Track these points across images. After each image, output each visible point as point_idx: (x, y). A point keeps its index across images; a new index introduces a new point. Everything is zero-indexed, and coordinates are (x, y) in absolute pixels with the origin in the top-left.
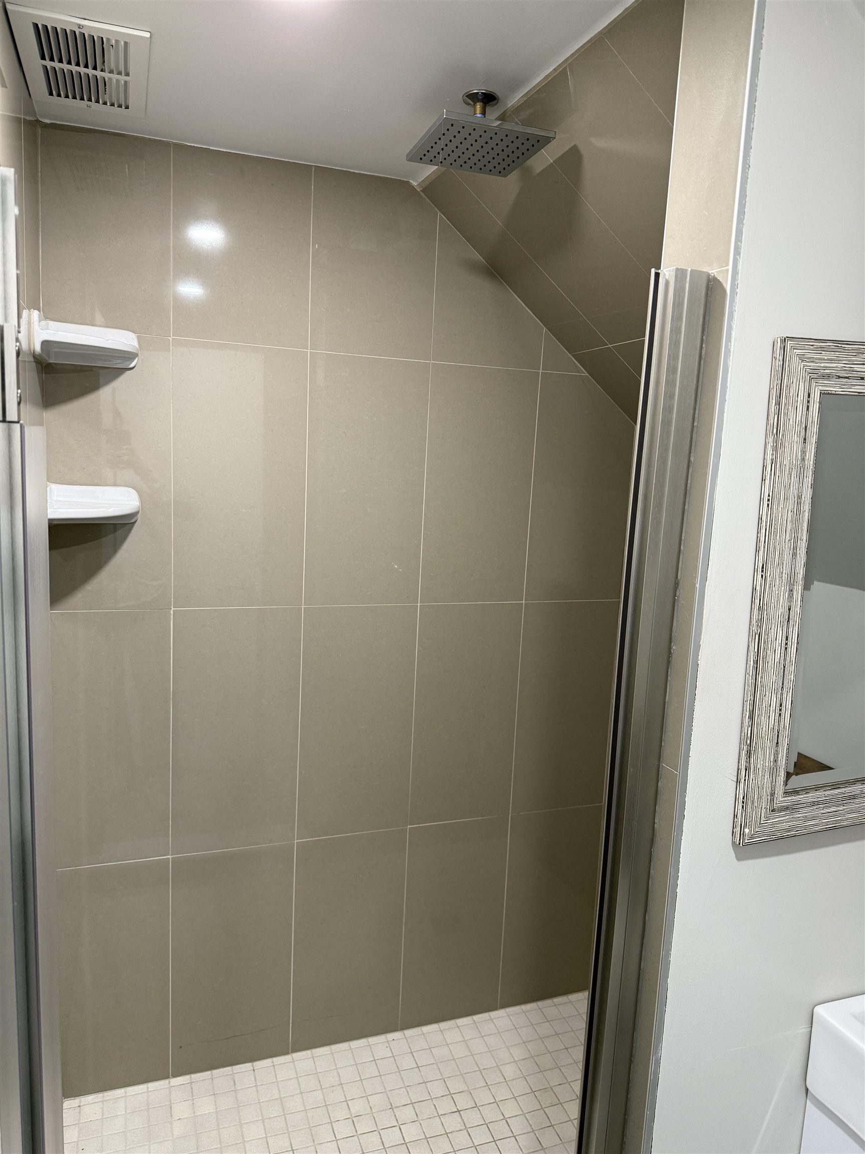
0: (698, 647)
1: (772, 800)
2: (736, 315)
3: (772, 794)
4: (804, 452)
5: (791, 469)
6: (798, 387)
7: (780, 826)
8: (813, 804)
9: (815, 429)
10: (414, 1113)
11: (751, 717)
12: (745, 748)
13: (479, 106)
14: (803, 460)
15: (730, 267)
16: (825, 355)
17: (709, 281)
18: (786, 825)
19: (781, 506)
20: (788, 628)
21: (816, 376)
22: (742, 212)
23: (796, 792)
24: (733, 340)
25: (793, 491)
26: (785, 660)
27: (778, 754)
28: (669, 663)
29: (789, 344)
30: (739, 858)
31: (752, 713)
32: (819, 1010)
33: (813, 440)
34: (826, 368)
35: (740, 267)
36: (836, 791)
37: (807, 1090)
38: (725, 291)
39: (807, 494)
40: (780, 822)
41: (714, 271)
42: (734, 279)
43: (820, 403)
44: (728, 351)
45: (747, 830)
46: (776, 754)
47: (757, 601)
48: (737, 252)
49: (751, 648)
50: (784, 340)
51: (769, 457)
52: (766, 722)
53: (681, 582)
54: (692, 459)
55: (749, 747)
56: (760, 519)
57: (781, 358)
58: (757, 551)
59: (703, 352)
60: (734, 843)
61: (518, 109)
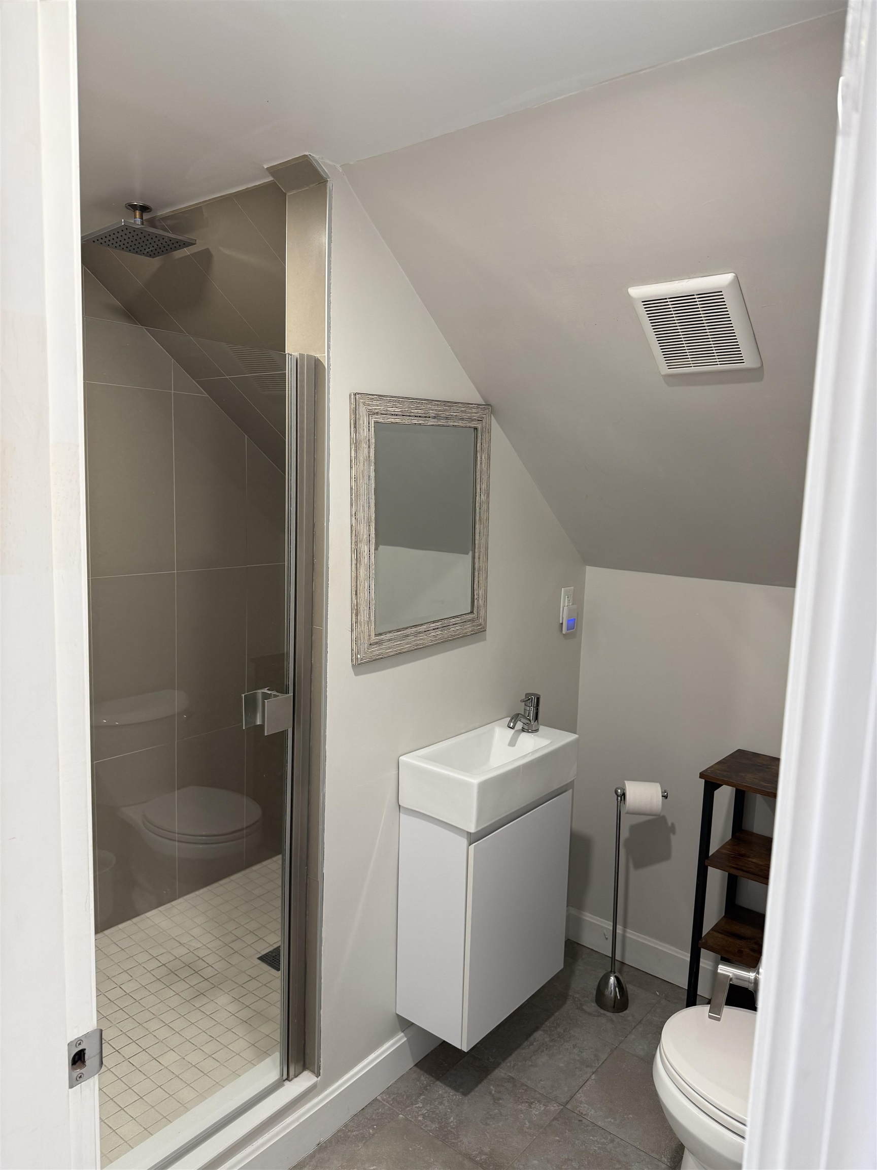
0: (328, 558)
1: (369, 639)
2: (331, 380)
3: (369, 636)
4: (369, 453)
5: (364, 462)
6: (364, 420)
7: (375, 653)
8: (389, 640)
9: (373, 441)
10: (129, 976)
11: (356, 594)
12: (354, 611)
13: (138, 213)
14: (369, 457)
15: (326, 354)
16: (375, 403)
17: (315, 360)
18: (377, 653)
19: (361, 481)
20: (369, 546)
21: (371, 413)
22: (329, 327)
23: (381, 634)
24: (331, 393)
25: (366, 473)
26: (369, 562)
27: (370, 613)
28: (313, 570)
29: (357, 396)
30: (356, 674)
31: (356, 592)
32: (401, 758)
33: (373, 446)
34: (376, 409)
35: (331, 355)
36: (399, 633)
37: (400, 806)
38: (325, 367)
39: (373, 474)
40: (375, 651)
41: (318, 356)
42: (328, 361)
43: (374, 427)
44: (329, 399)
45: (359, 656)
46: (369, 614)
47: (354, 532)
48: (329, 347)
49: (353, 556)
50: (355, 394)
51: (353, 455)
52: (364, 595)
53: (316, 524)
54: (315, 456)
55: (356, 611)
56: (351, 488)
57: (354, 404)
58: (351, 505)
59: (316, 399)
60: (353, 665)
61: (164, 218)
